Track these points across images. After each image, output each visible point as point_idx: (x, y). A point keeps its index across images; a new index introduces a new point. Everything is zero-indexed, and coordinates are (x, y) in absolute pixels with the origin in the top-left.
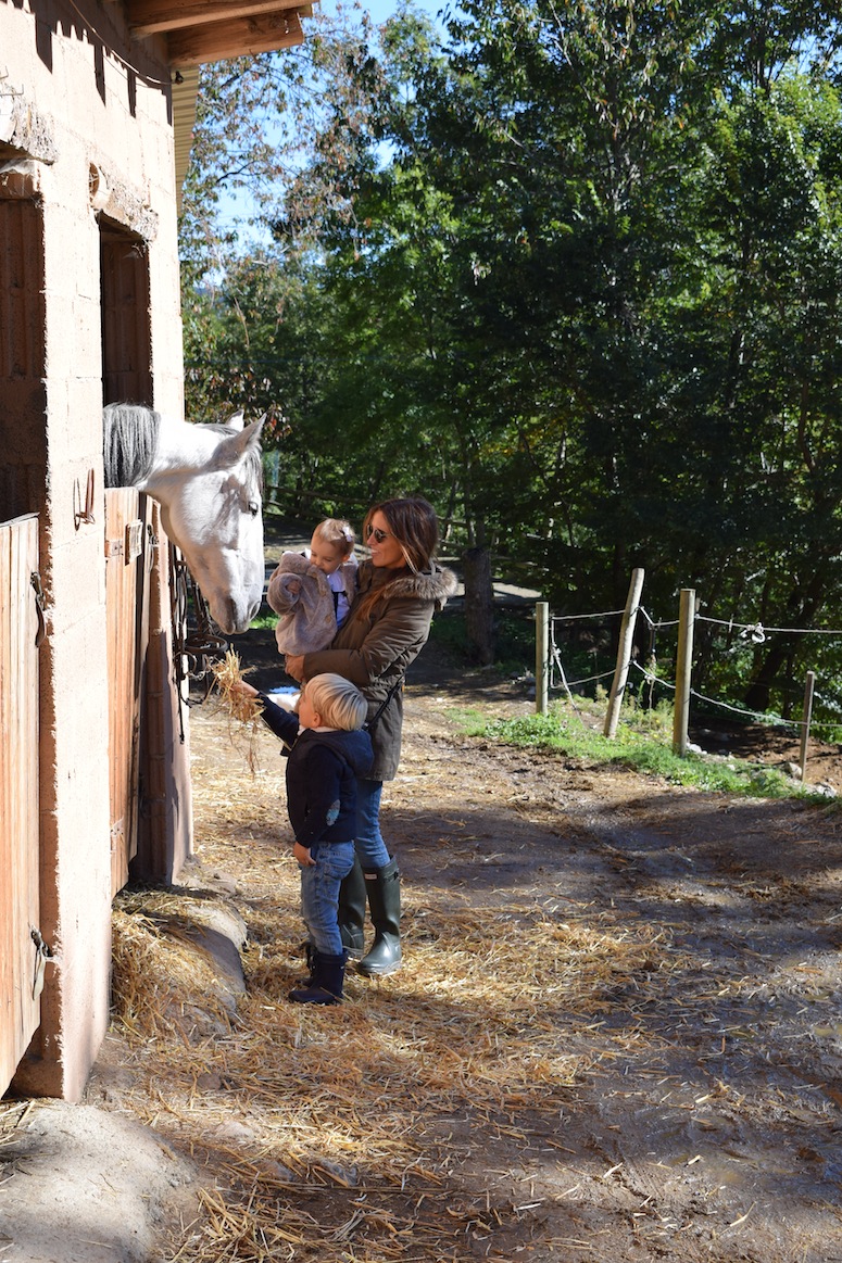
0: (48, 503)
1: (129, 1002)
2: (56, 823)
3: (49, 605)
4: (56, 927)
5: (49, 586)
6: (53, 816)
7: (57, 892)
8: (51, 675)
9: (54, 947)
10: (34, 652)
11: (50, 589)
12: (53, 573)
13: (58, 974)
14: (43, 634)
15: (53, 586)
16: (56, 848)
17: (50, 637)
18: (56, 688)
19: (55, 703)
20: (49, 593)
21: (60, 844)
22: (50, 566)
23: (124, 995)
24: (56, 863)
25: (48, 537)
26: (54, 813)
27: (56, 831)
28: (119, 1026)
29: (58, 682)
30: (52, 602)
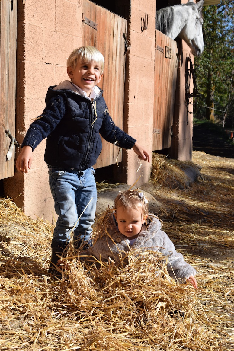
0: (130, 16)
1: (156, 176)
2: (128, 106)
3: (129, 46)
5: (129, 40)
6: (128, 104)
7: (128, 126)
10: (123, 57)
11: (130, 41)
12: (131, 36)
14: (127, 53)
15: (131, 40)
16: (128, 113)
17: (129, 54)
18: (130, 69)
19: (129, 73)
20: (129, 42)
22: (130, 34)
23: (155, 174)
24: (128, 117)
25: (130, 26)
26: (128, 103)
27: (128, 109)
28: (152, 181)
29: (131, 67)
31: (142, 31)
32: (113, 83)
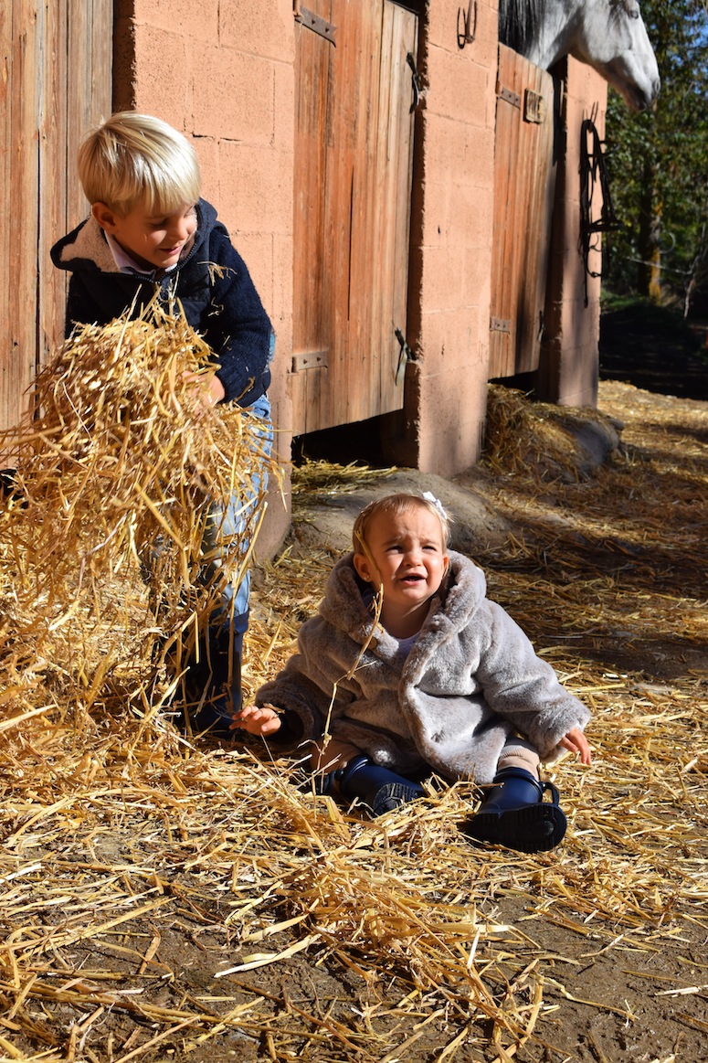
0: (426, 6)
1: (497, 448)
2: (422, 255)
3: (425, 87)
4: (418, 336)
5: (425, 71)
6: (421, 251)
7: (420, 309)
8: (423, 140)
9: (417, 353)
10: (408, 119)
11: (425, 73)
12: (429, 61)
13: (418, 373)
14: (418, 108)
15: (428, 71)
16: (421, 275)
17: (424, 111)
18: (427, 151)
19: (425, 162)
20: (425, 76)
21: (424, 273)
22: (426, 55)
23: (494, 442)
24: (421, 286)
25: (426, 32)
26: (421, 248)
27: (422, 262)
28: (487, 463)
29: (428, 146)
30: (427, 85)
31: (461, 47)
32: (379, 191)
